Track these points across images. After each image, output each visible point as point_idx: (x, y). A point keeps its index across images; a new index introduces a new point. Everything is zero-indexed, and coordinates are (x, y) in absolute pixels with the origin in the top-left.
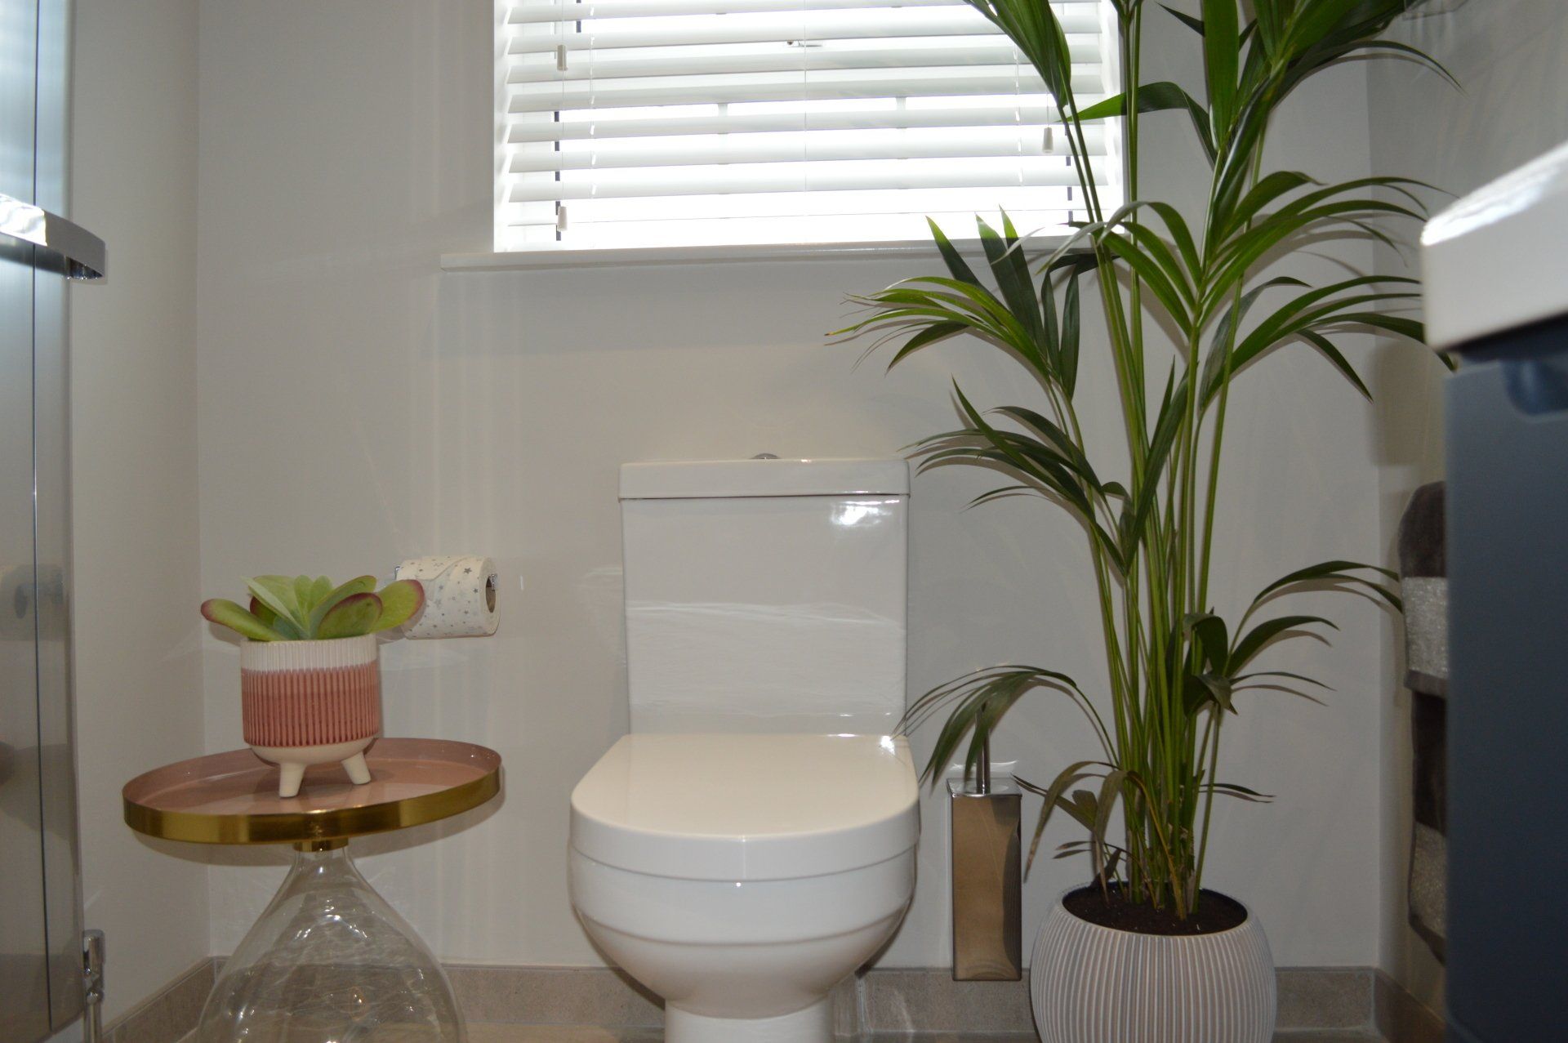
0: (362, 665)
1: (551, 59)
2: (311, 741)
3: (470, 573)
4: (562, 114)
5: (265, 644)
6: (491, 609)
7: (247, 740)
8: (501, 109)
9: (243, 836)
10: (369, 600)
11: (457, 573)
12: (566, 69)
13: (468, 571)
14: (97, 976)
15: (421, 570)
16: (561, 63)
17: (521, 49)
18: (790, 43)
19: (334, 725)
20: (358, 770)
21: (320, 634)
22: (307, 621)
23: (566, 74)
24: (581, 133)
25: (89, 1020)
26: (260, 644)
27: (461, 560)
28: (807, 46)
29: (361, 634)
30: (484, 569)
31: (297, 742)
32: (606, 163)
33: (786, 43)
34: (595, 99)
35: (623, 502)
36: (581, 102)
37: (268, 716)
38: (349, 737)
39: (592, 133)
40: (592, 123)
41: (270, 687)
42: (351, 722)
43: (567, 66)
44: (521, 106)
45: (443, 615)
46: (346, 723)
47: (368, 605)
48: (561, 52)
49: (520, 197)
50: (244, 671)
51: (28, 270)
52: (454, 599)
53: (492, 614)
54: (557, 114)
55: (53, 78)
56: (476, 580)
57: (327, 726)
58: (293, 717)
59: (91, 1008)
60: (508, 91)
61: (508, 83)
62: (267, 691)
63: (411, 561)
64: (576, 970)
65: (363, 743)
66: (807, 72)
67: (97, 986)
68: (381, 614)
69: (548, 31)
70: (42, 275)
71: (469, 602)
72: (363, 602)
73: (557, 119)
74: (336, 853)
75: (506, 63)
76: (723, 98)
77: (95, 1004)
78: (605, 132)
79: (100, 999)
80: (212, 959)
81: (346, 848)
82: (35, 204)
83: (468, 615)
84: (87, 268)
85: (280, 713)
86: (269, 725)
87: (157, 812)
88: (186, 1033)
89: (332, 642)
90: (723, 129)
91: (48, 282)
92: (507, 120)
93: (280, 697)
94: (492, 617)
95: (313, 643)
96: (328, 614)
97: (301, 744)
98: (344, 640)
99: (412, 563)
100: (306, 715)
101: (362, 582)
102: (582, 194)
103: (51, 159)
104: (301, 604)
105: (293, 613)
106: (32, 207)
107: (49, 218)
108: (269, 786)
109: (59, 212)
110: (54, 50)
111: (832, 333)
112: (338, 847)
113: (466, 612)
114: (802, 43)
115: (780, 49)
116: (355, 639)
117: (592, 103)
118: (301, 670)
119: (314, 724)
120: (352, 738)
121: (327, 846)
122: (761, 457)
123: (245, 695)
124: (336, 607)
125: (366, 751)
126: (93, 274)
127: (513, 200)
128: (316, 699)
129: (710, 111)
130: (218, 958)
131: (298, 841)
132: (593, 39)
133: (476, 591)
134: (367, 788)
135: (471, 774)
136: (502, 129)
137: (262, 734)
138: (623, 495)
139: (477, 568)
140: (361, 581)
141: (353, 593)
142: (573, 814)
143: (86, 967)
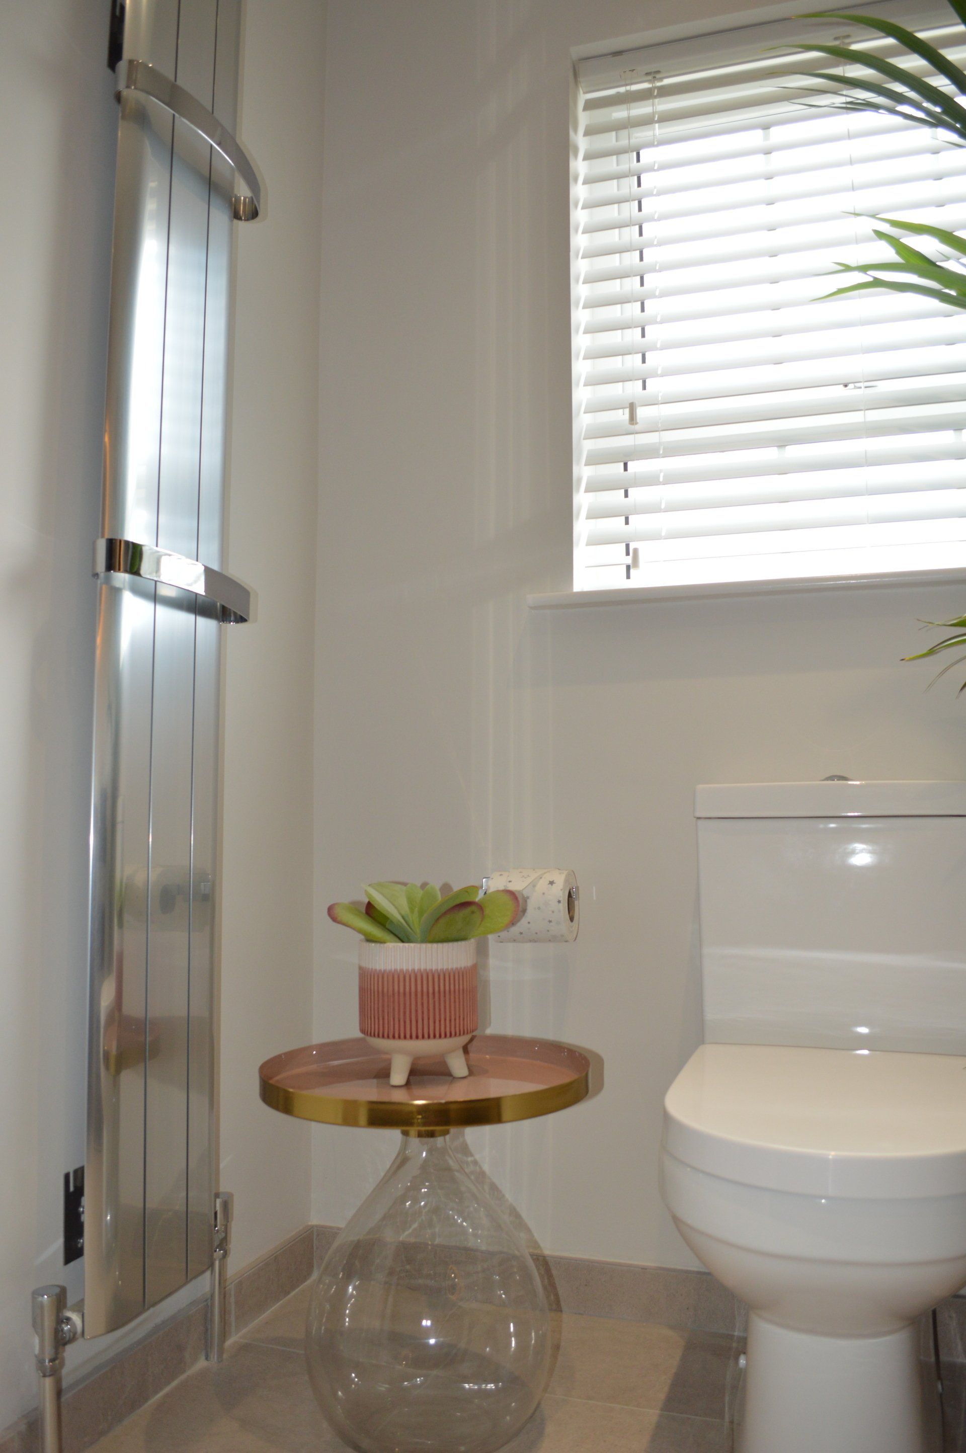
0: (465, 968)
1: (623, 416)
2: (420, 1036)
3: (554, 885)
4: (630, 465)
5: (382, 945)
6: (572, 919)
7: (363, 1031)
8: (578, 463)
9: (363, 1118)
10: (473, 908)
11: (542, 885)
12: (637, 423)
13: (552, 883)
14: (223, 1235)
15: (510, 881)
16: (632, 419)
17: (593, 409)
18: (846, 386)
19: (440, 1021)
20: (458, 1065)
21: (430, 937)
22: (417, 925)
23: (637, 427)
24: (650, 481)
25: (215, 1275)
26: (378, 945)
27: (545, 873)
28: (866, 387)
29: (464, 939)
30: (567, 881)
31: (408, 1036)
32: (673, 508)
33: (842, 386)
34: (664, 449)
35: (700, 822)
36: (650, 453)
37: (383, 1011)
38: (453, 1033)
39: (661, 479)
40: (661, 471)
41: (386, 983)
42: (455, 1020)
43: (638, 421)
44: (595, 459)
45: (529, 923)
46: (450, 1020)
47: (473, 912)
48: (632, 408)
49: (596, 541)
50: (361, 968)
51: (191, 617)
52: (539, 908)
53: (571, 924)
54: (626, 465)
55: (213, 458)
56: (559, 891)
57: (435, 1022)
58: (405, 1013)
59: (217, 1263)
60: (583, 447)
61: (584, 439)
62: (383, 988)
63: (500, 873)
64: (644, 1269)
65: (465, 1039)
66: (867, 411)
67: (223, 1244)
68: (482, 921)
69: (616, 391)
70: (202, 622)
71: (553, 912)
72: (467, 911)
73: (626, 469)
74: (439, 1141)
75: (582, 421)
76: (782, 441)
77: (220, 1260)
78: (673, 479)
79: (225, 1256)
80: (312, 1227)
81: (447, 1137)
82: (197, 561)
83: (551, 924)
84: (235, 614)
85: (394, 1009)
86: (383, 1019)
87: (289, 1092)
88: (289, 1293)
89: (440, 945)
90: (782, 470)
91: (207, 626)
92: (583, 472)
93: (393, 994)
94: (572, 927)
95: (424, 945)
96: (438, 919)
97: (411, 1037)
98: (451, 944)
99: (501, 875)
100: (416, 1011)
101: (467, 892)
102: (654, 536)
103: (210, 525)
104: (412, 910)
105: (403, 917)
106: (196, 562)
107: (208, 571)
108: (384, 1074)
109: (215, 567)
110: (214, 435)
111: (907, 658)
112: (440, 1135)
113: (550, 921)
114: (858, 385)
115: (837, 393)
116: (459, 943)
117: (661, 452)
118: (413, 970)
119: (423, 1020)
120: (455, 1035)
121: (432, 1135)
122: (831, 778)
123: (363, 991)
124: (445, 913)
125: (466, 1050)
126: (242, 620)
127: (589, 543)
128: (425, 997)
129: (770, 455)
130: (317, 1226)
131: (405, 1128)
132: (660, 395)
133: (559, 902)
134: (465, 1082)
135: (562, 1077)
136: (579, 480)
137: (377, 1026)
138: (698, 815)
139: (560, 879)
140: (466, 890)
141: (458, 901)
142: (666, 1118)
143: (216, 1226)
